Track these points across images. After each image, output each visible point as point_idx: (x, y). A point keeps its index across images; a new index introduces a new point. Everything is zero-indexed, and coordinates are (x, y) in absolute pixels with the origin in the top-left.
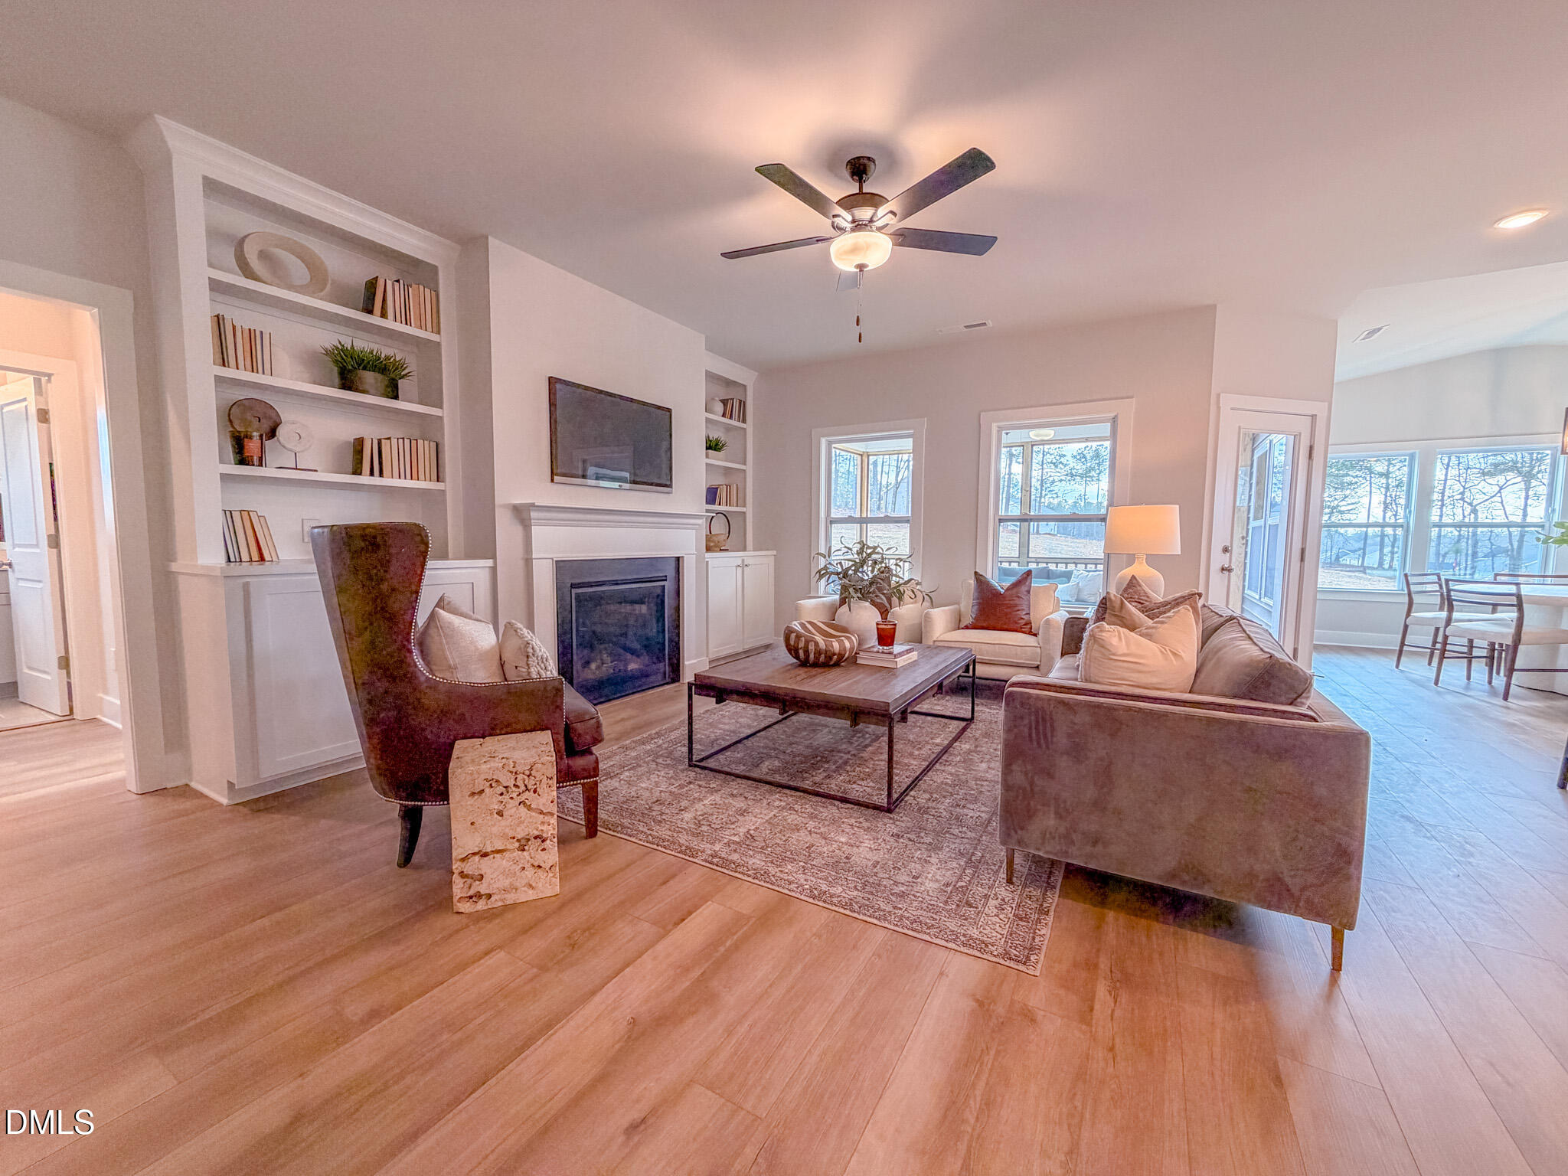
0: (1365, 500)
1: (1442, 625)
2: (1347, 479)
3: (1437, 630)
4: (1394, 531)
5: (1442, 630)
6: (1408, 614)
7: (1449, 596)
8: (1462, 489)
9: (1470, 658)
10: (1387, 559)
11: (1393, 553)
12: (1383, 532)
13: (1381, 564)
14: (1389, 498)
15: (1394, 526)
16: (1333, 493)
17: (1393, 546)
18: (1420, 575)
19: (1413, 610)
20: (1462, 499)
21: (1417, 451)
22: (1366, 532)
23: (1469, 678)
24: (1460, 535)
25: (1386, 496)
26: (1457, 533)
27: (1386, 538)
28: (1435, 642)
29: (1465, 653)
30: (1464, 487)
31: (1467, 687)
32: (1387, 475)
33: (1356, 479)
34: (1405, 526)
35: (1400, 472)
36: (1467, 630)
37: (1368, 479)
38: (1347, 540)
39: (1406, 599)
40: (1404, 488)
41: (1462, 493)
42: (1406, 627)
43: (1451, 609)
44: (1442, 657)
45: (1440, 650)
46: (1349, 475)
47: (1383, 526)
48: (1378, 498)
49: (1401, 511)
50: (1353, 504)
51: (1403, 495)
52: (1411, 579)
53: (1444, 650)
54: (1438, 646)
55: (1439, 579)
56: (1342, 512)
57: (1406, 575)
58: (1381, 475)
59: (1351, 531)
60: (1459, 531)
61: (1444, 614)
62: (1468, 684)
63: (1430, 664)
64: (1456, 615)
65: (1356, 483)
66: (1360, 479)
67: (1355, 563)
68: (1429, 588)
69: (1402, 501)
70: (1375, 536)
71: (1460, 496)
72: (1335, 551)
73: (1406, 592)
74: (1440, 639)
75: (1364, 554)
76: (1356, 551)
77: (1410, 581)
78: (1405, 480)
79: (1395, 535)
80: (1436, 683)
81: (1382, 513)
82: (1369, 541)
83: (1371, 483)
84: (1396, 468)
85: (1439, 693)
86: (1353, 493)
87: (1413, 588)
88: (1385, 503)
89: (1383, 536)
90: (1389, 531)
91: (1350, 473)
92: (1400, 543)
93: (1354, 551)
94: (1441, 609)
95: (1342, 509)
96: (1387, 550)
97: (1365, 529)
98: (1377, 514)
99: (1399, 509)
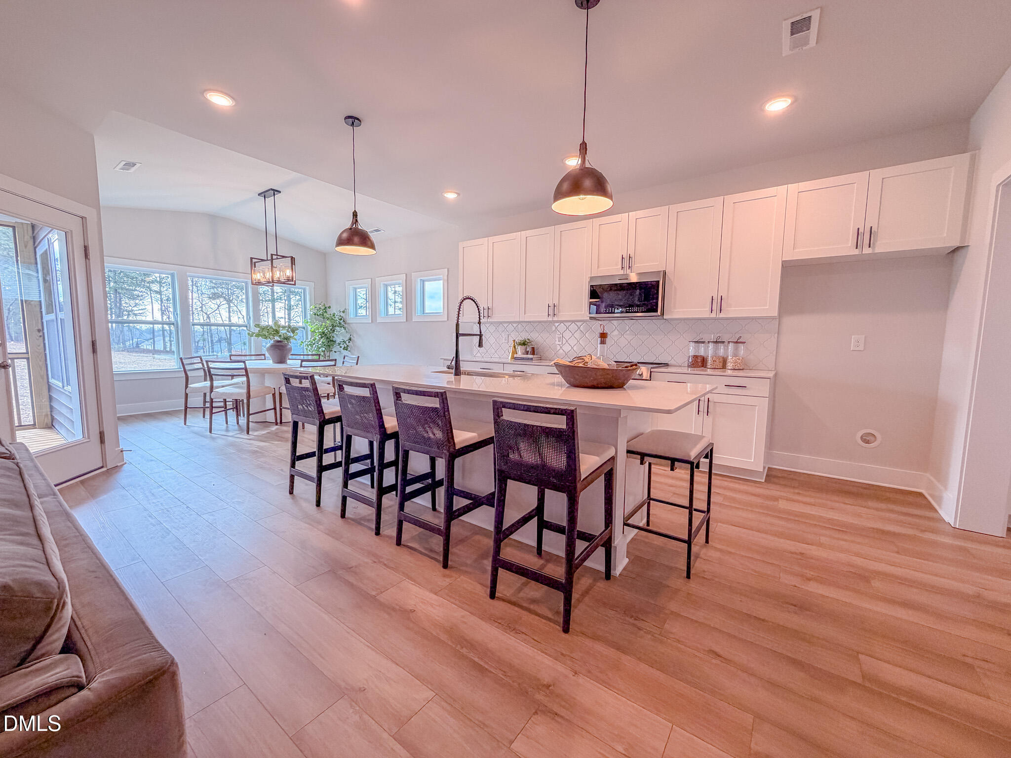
0: (149, 307)
1: (208, 391)
2: (136, 293)
3: (205, 394)
4: (170, 327)
5: (208, 395)
6: (187, 387)
7: (209, 372)
8: (201, 305)
9: (226, 411)
10: (168, 344)
11: (171, 341)
12: (163, 327)
13: (165, 347)
14: (163, 307)
15: (169, 324)
16: (127, 301)
17: (170, 337)
18: (189, 358)
19: (189, 383)
20: (202, 310)
21: (175, 272)
22: (153, 327)
23: (227, 423)
24: (204, 331)
25: (161, 306)
26: (202, 330)
27: (166, 332)
28: (205, 402)
29: (223, 407)
30: (202, 303)
31: (227, 430)
32: (160, 293)
33: (141, 293)
34: (175, 323)
35: (168, 292)
36: (223, 394)
37: (149, 293)
38: (141, 332)
39: (184, 375)
40: (171, 301)
41: (202, 307)
42: (186, 395)
43: (212, 380)
44: (211, 413)
45: (209, 407)
46: (137, 290)
47: (163, 323)
48: (157, 306)
49: (171, 316)
50: (142, 309)
51: (171, 305)
52: (185, 362)
53: (212, 407)
54: (208, 405)
55: (202, 360)
56: (136, 315)
57: (181, 359)
58: (156, 292)
59: (144, 327)
60: (203, 329)
61: (208, 383)
62: (227, 427)
63: (204, 417)
64: (215, 383)
65: (142, 296)
66: (144, 293)
67: (150, 348)
68: (196, 366)
69: (171, 310)
70: (159, 331)
71: (201, 309)
72: (135, 340)
73: (183, 370)
74: (208, 399)
75: (154, 341)
76: (149, 340)
77: (184, 363)
78: (171, 296)
79: (170, 330)
80: (211, 432)
81: (161, 316)
82: (156, 334)
83: (151, 297)
84: (165, 289)
85: (213, 439)
86: (141, 302)
87: (187, 368)
88: (161, 309)
89: (163, 330)
90: (166, 327)
91: (138, 289)
92: (174, 335)
93: (147, 340)
94: (205, 380)
95: (136, 312)
96: (167, 339)
97: (151, 326)
98: (158, 316)
99: (170, 314)
